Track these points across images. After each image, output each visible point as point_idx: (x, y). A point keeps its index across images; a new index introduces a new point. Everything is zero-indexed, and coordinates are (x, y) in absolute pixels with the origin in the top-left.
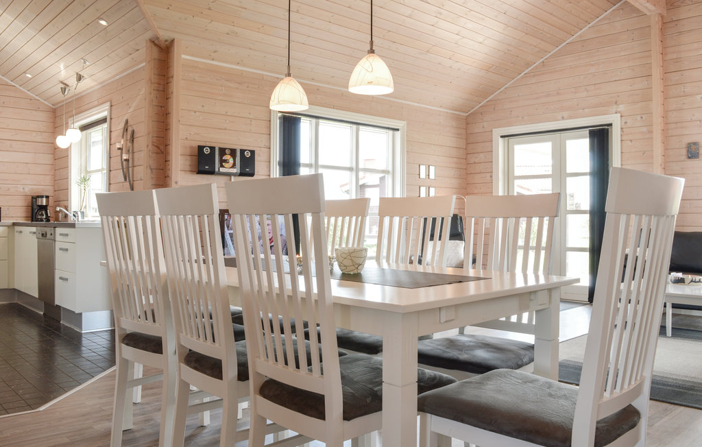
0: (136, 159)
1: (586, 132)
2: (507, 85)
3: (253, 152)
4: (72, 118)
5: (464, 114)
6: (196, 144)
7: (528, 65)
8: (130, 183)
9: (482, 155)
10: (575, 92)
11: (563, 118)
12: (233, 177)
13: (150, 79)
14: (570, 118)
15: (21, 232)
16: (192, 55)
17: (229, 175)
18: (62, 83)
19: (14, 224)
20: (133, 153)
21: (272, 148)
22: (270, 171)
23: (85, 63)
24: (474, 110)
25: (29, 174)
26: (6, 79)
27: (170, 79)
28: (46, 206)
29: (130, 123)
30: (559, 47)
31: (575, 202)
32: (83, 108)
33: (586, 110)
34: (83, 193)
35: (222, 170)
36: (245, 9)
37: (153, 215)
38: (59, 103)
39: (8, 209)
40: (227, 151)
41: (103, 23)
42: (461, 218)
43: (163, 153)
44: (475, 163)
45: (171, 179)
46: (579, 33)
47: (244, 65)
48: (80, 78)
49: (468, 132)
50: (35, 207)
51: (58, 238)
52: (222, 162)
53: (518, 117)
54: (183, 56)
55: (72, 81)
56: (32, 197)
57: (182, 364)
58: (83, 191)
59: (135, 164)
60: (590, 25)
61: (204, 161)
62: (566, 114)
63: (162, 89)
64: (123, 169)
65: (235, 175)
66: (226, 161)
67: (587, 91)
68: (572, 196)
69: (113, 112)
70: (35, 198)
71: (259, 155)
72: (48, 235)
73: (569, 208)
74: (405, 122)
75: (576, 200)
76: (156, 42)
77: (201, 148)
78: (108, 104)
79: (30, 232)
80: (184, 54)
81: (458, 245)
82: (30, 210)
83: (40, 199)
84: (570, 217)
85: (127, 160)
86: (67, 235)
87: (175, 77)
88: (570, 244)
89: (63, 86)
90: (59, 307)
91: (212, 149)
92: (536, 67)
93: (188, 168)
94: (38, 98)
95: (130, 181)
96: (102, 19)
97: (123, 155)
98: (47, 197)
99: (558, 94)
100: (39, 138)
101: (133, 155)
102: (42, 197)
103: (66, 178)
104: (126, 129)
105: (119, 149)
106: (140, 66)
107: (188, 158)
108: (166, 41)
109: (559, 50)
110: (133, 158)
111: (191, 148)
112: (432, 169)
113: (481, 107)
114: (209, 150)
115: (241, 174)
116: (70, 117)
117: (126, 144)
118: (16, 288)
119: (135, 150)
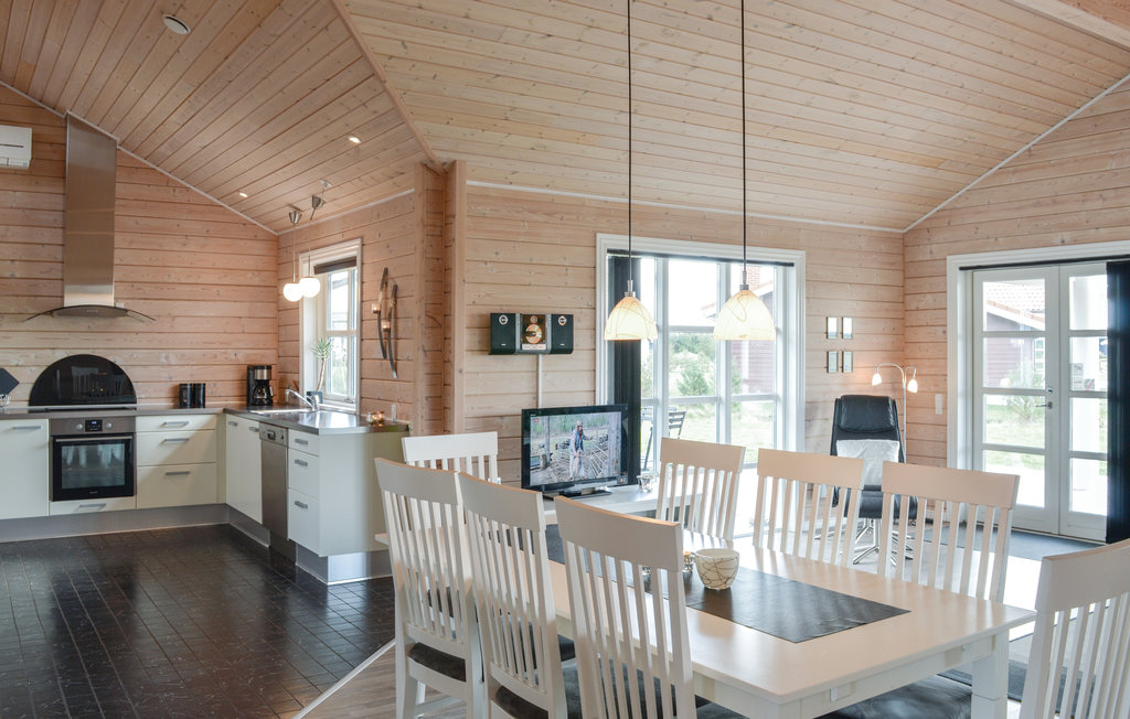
0: (400, 329)
1: (1103, 265)
2: (968, 187)
3: (570, 318)
4: (307, 254)
5: (899, 231)
6: (488, 310)
7: (1004, 155)
8: (392, 363)
9: (929, 298)
10: (1083, 201)
11: (1063, 242)
12: (541, 356)
13: (422, 221)
14: (1075, 242)
15: (236, 424)
16: (481, 180)
17: (536, 353)
18: (290, 205)
19: (226, 411)
20: (396, 318)
21: (598, 309)
22: (595, 342)
23: (326, 185)
24: (915, 224)
25: (243, 332)
26: (211, 198)
27: (451, 220)
28: (267, 381)
29: (392, 273)
30: (1056, 127)
31: (1086, 377)
32: (321, 242)
33: (1102, 230)
34: (320, 364)
35: (526, 347)
36: (558, 115)
37: (454, 505)
38: (284, 229)
39: (215, 385)
40: (533, 320)
41: (355, 140)
42: (894, 403)
43: (440, 326)
44: (917, 309)
45: (453, 366)
46: (1089, 104)
47: (556, 188)
48: (317, 202)
49: (907, 260)
50: (252, 382)
51: (292, 443)
52: (525, 334)
53: (988, 238)
54: (469, 182)
55: (306, 205)
56: (248, 369)
57: (492, 702)
58: (320, 361)
59: (400, 336)
60: (1106, 92)
61: (500, 336)
62: (1067, 236)
63: (438, 233)
64: (381, 339)
65: (543, 353)
66: (531, 334)
67: (1104, 200)
68: (1080, 368)
69: (365, 254)
70: (252, 368)
71: (579, 321)
72: (278, 439)
73: (1074, 387)
74: (803, 253)
75: (1087, 375)
76: (430, 165)
77: (494, 317)
78: (358, 241)
79: (251, 428)
80: (470, 179)
81: (889, 448)
82: (245, 386)
83: (259, 371)
84: (1077, 403)
85: (388, 330)
86: (306, 443)
87: (457, 217)
88: (1076, 446)
89: (292, 211)
90: (293, 543)
91: (511, 316)
92: (1018, 157)
93: (477, 347)
94: (253, 221)
95: (391, 360)
96: (354, 136)
97: (382, 323)
98: (269, 368)
99: (1055, 202)
100: (256, 281)
101: (396, 323)
102: (262, 367)
103: (297, 339)
104: (385, 283)
105: (375, 312)
106: (405, 193)
107: (477, 331)
108: (445, 164)
109: (1057, 131)
110: (396, 327)
111: (481, 316)
112: (848, 322)
113: (927, 219)
114: (507, 320)
115: (555, 351)
116: (302, 252)
117: (386, 304)
118: (228, 502)
119: (399, 316)
